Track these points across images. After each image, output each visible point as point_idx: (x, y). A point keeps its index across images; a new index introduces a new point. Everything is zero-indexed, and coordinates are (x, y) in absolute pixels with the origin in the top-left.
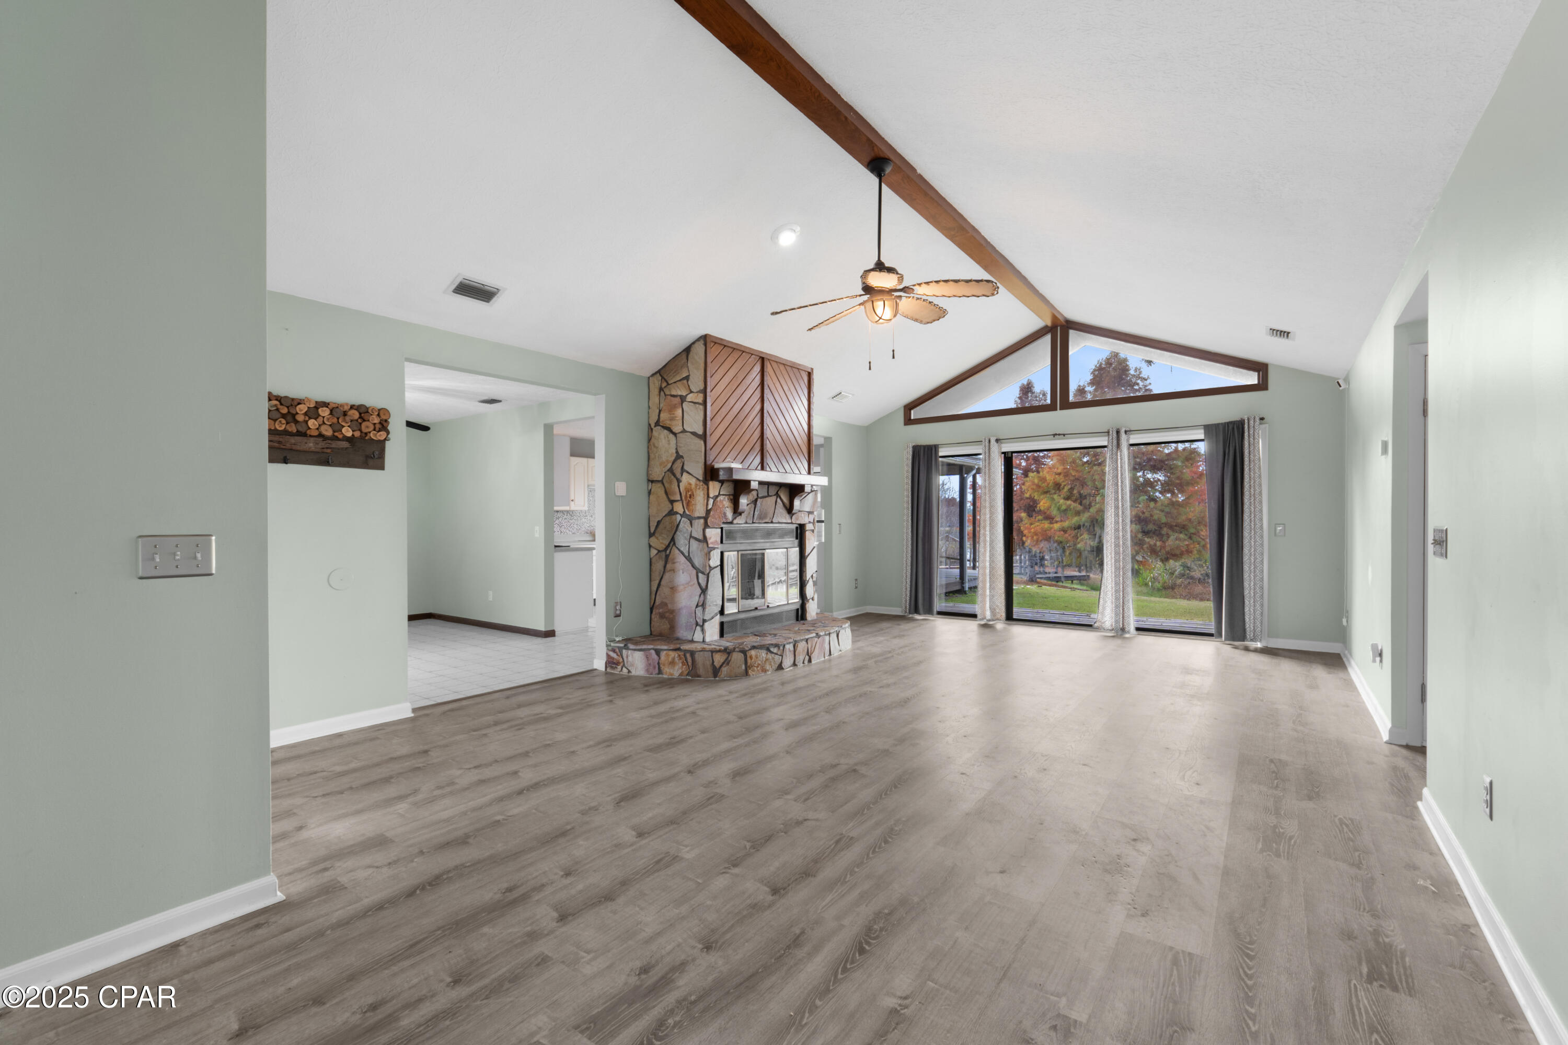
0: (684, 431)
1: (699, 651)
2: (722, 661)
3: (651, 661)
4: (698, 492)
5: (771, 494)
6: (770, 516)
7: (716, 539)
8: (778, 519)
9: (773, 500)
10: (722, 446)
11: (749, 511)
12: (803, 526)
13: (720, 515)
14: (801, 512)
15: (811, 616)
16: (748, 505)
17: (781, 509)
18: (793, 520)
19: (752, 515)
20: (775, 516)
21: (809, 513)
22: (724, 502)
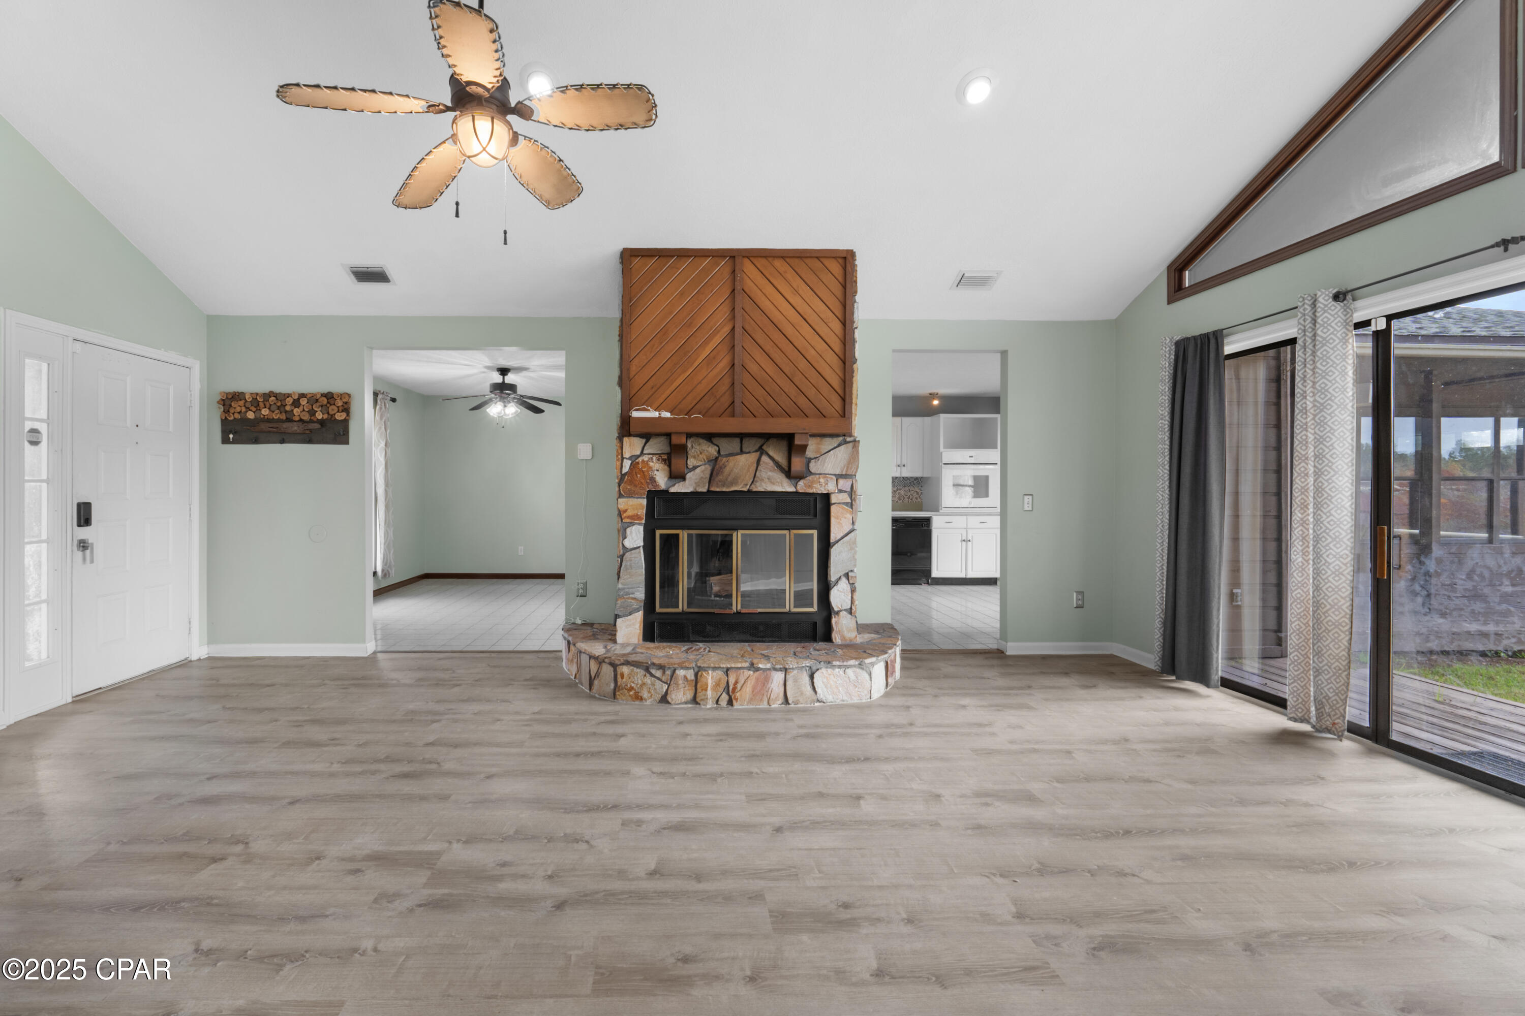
5: (747, 451)
6: (745, 482)
7: (636, 512)
8: (764, 486)
9: (751, 458)
10: (654, 390)
11: (702, 475)
12: (827, 497)
13: (643, 481)
14: (817, 476)
15: (843, 638)
16: (699, 466)
17: (771, 471)
18: (798, 487)
19: (707, 480)
20: (757, 481)
21: (839, 477)
22: (651, 464)
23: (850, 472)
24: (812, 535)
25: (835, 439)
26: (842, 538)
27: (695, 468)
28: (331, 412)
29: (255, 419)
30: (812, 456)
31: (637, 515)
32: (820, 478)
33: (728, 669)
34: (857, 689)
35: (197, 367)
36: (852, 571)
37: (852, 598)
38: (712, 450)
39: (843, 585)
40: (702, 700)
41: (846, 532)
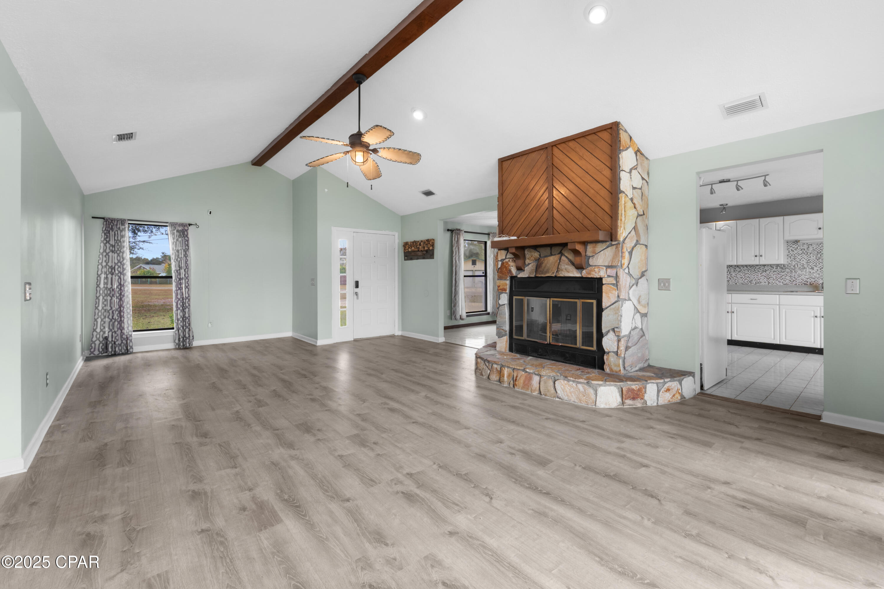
5: (554, 254)
6: (553, 271)
7: (503, 287)
8: (564, 274)
9: (556, 257)
10: (512, 225)
11: (532, 268)
12: (600, 279)
13: (506, 272)
14: (594, 267)
15: (611, 370)
16: (531, 263)
17: (567, 265)
18: (583, 274)
19: (534, 271)
20: (559, 271)
21: (608, 267)
22: (509, 263)
23: (614, 264)
24: (593, 303)
25: (604, 244)
26: (610, 306)
27: (529, 264)
28: (429, 247)
29: (411, 251)
30: (591, 255)
31: (504, 288)
32: (595, 268)
33: (514, 369)
34: (585, 397)
35: (397, 234)
36: (617, 328)
37: (618, 345)
38: (536, 254)
39: (611, 335)
40: (502, 381)
41: (613, 302)
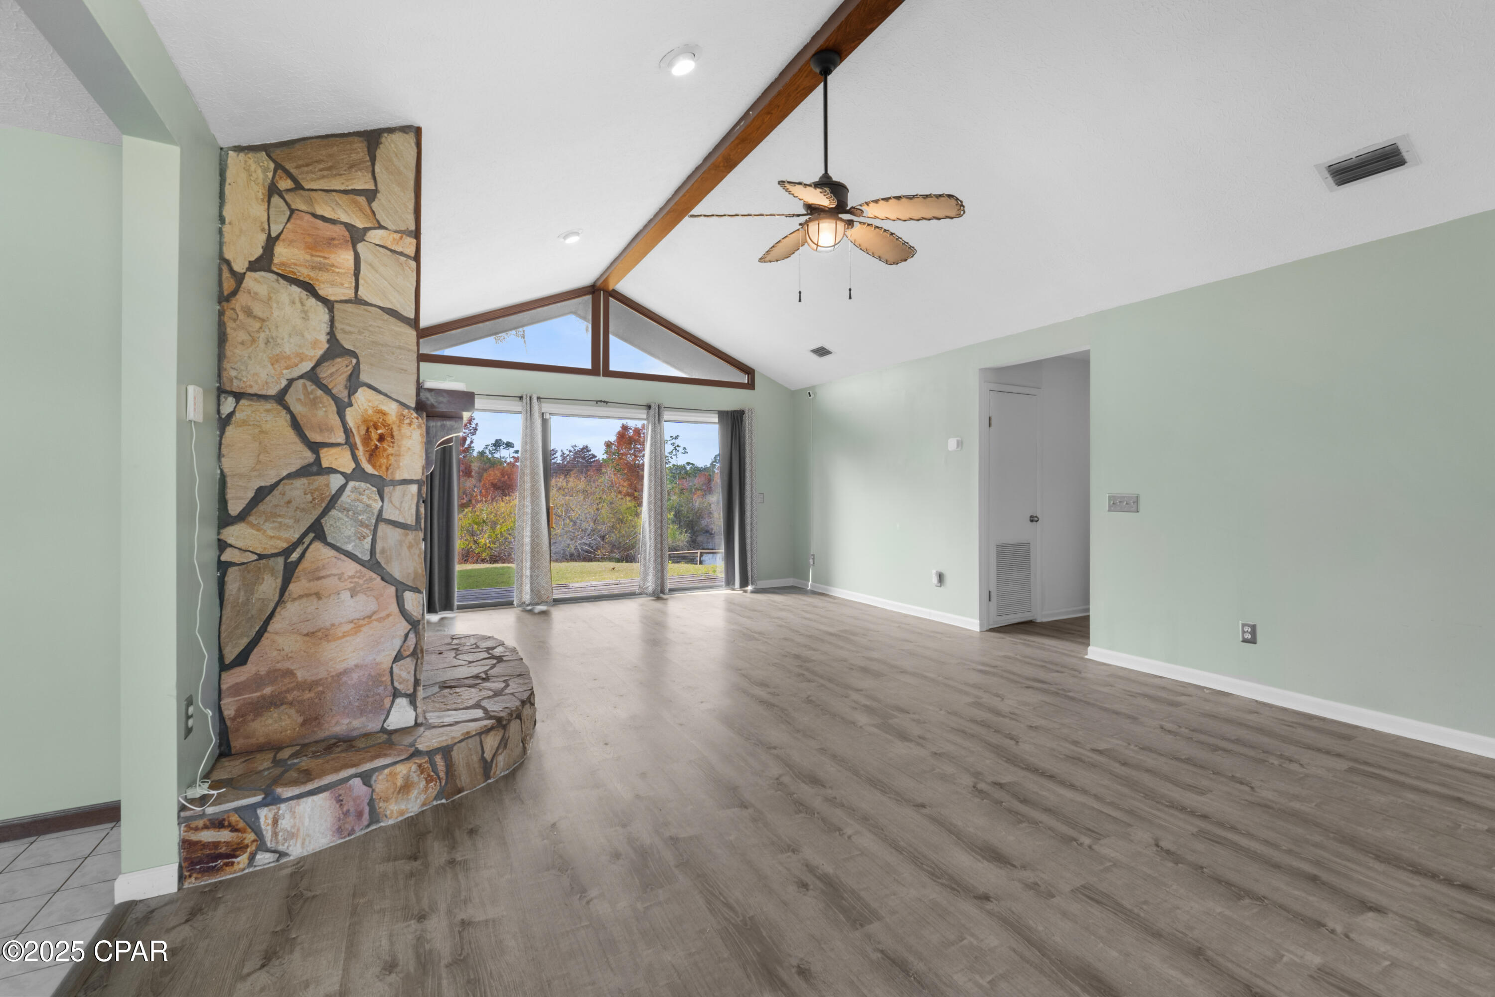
0: (358, 301)
1: (460, 742)
2: (496, 744)
3: (350, 805)
4: (406, 430)
